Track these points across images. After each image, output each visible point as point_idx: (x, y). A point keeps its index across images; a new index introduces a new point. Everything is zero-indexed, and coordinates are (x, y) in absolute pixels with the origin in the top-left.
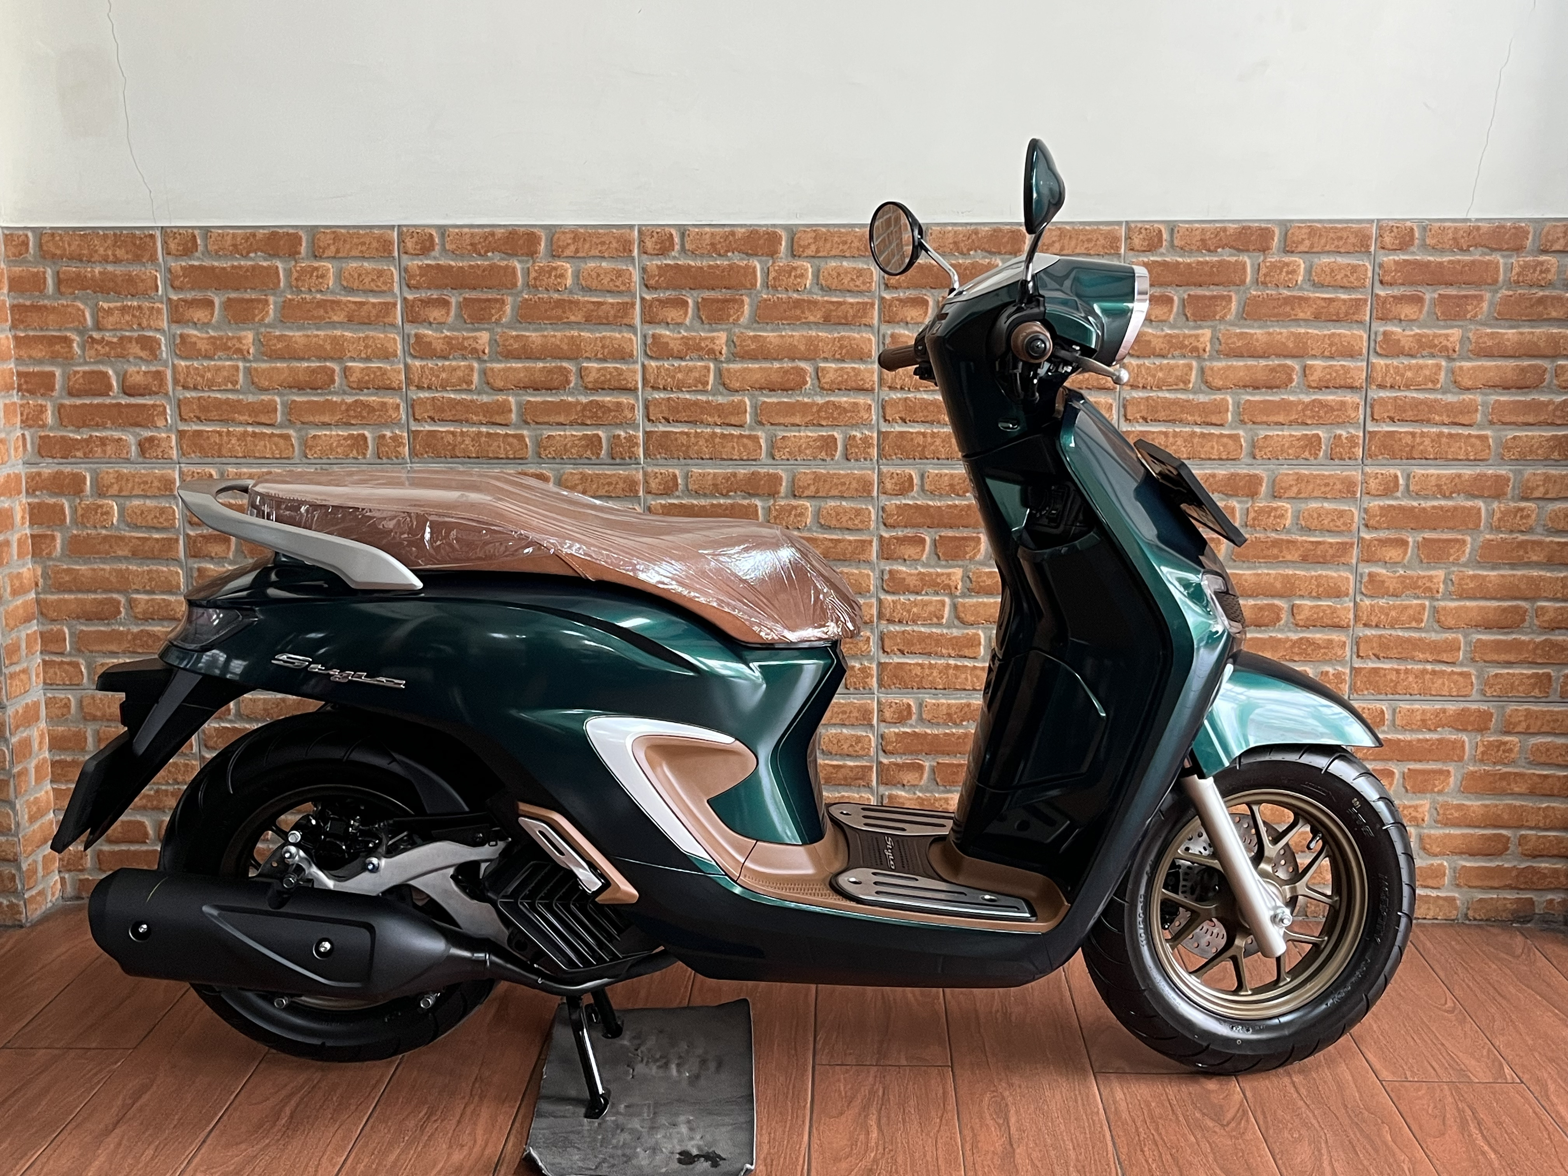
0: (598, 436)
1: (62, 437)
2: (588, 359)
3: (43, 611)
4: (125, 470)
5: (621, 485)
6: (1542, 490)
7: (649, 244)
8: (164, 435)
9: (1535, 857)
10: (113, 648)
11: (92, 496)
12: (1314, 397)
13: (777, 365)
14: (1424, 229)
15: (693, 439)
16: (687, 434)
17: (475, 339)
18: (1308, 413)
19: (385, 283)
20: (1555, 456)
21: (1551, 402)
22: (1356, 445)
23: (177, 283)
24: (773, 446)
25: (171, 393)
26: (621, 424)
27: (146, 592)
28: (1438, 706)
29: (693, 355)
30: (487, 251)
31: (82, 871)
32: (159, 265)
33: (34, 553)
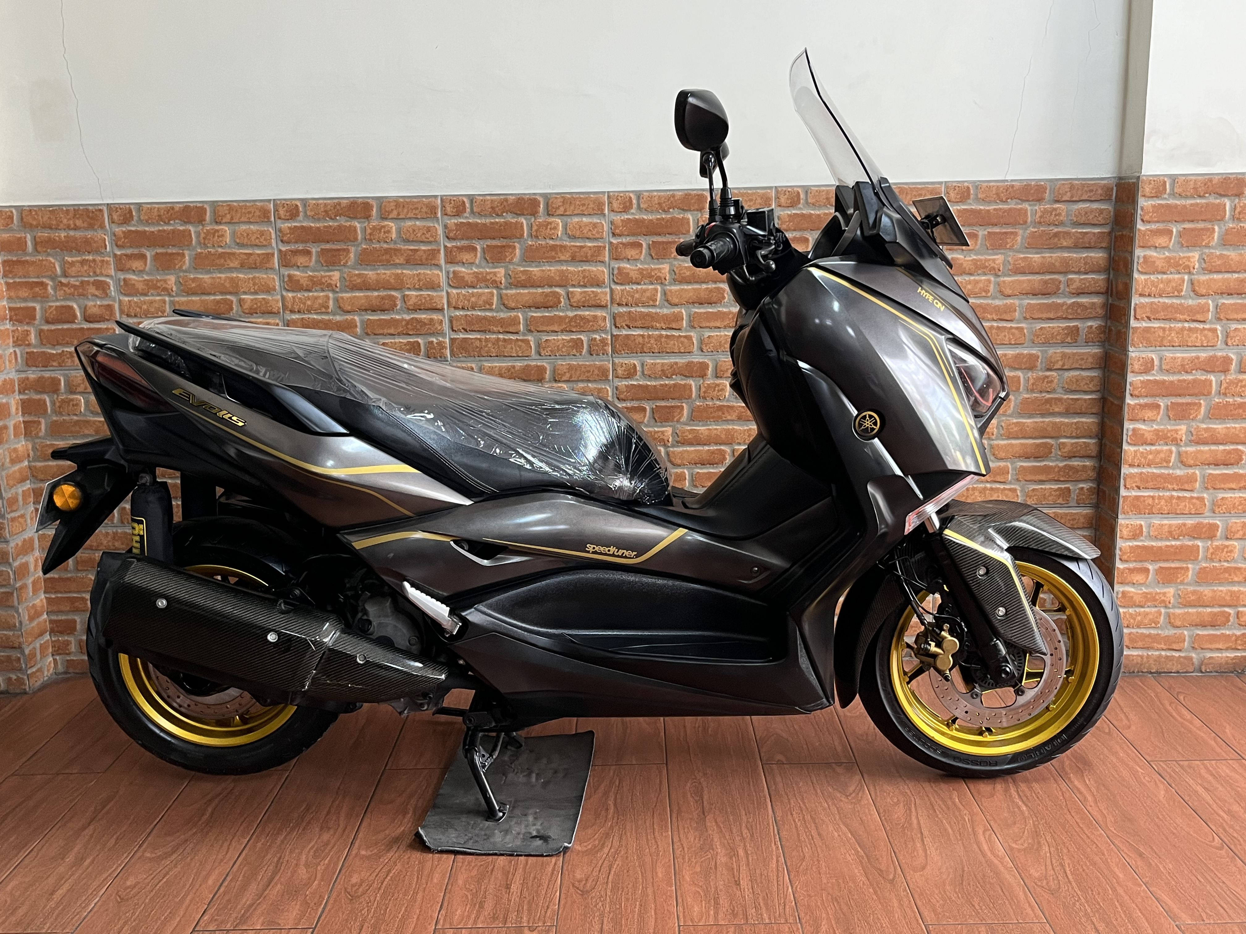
0: (417, 342)
1: (43, 353)
2: (409, 289)
3: (34, 474)
6: (1060, 363)
7: (449, 209)
11: (65, 393)
13: (540, 290)
14: (977, 187)
15: (484, 343)
16: (480, 340)
17: (330, 277)
19: (265, 240)
20: (1069, 339)
21: (1064, 304)
23: (119, 243)
24: (539, 345)
26: (433, 333)
29: (482, 285)
30: (336, 216)
31: (69, 654)
32: (106, 230)
33: (26, 434)
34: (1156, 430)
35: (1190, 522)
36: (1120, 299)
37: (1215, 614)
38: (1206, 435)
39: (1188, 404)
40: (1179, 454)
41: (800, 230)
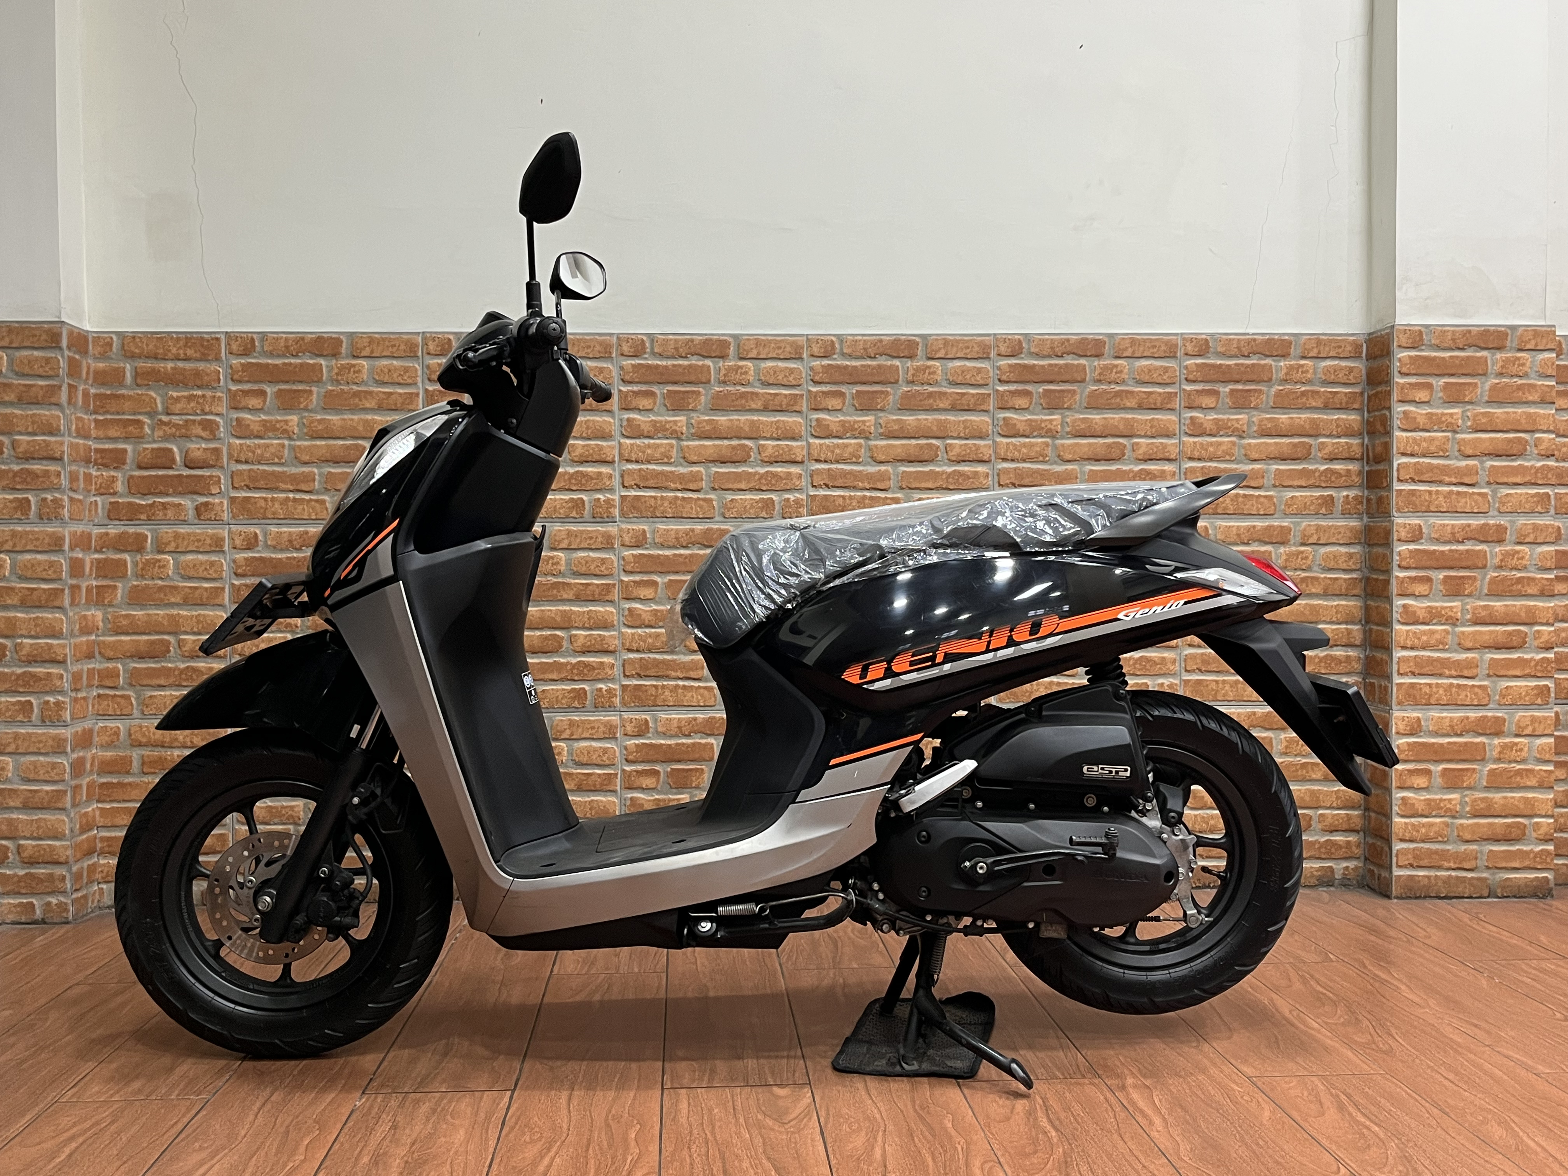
1: (130, 503)
3: (101, 650)
4: (183, 530)
5: (600, 539)
6: (1315, 537)
7: (626, 348)
8: (217, 501)
9: (1331, 832)
10: (162, 682)
11: (152, 552)
12: (1141, 467)
13: (726, 443)
14: (1216, 340)
15: (659, 502)
16: (655, 498)
19: (410, 377)
20: (1323, 511)
21: (1316, 470)
23: (235, 377)
24: (723, 507)
25: (225, 466)
26: (601, 489)
27: (194, 633)
28: (1249, 710)
29: (660, 435)
32: (222, 362)
33: (97, 602)
34: (1428, 607)
35: (1473, 714)
36: (1381, 463)
37: (1509, 826)
38: (1483, 613)
39: (1462, 578)
40: (1456, 635)
41: (1022, 382)
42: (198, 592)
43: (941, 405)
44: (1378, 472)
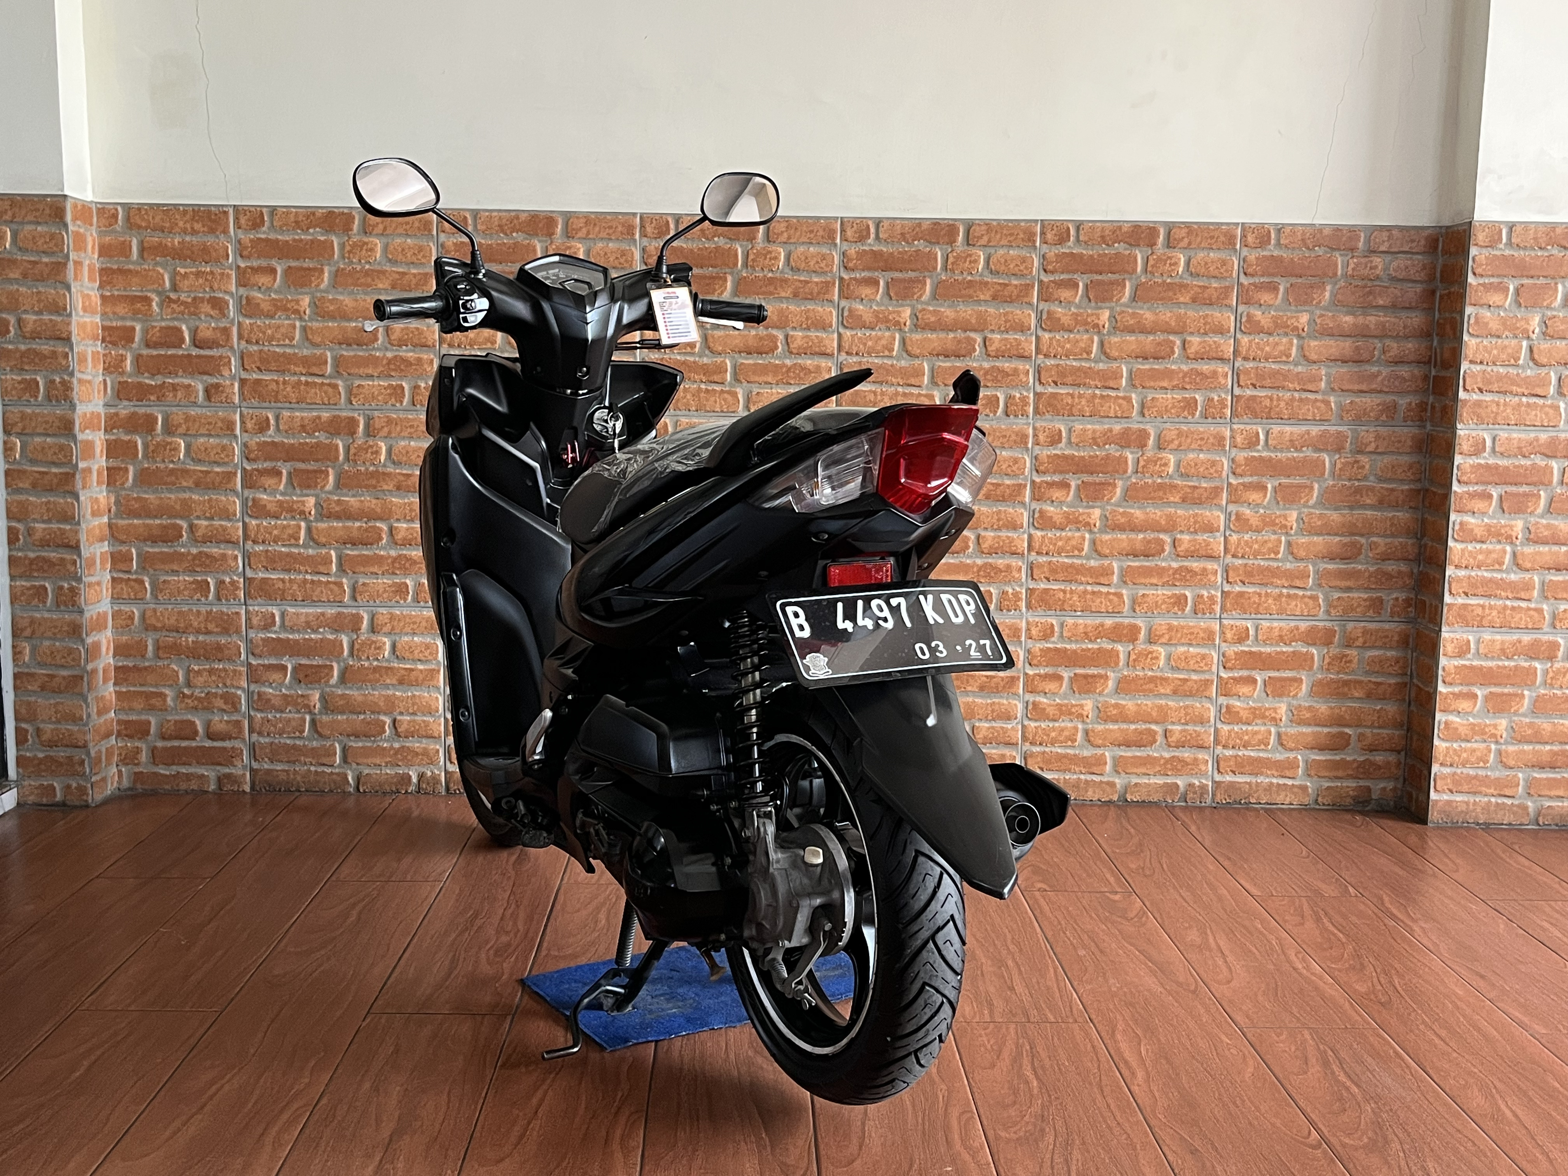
1: (138, 383)
3: (114, 533)
4: (193, 412)
6: (1373, 445)
7: (649, 230)
8: (228, 382)
9: (1371, 751)
10: (175, 568)
11: (162, 434)
12: (1191, 366)
13: (753, 332)
14: (1279, 230)
18: (1187, 379)
19: (424, 257)
20: (1384, 418)
21: (1379, 374)
22: (1225, 406)
23: (245, 253)
24: (748, 399)
25: (236, 347)
27: (207, 519)
28: (1292, 624)
30: (511, 233)
31: (137, 765)
32: (230, 237)
33: (108, 484)
34: (1487, 524)
35: (1526, 638)
36: (1447, 369)
37: (1555, 754)
38: (1546, 533)
39: (1525, 495)
40: (1514, 554)
41: (1068, 272)
42: (211, 475)
43: (982, 297)
44: (1444, 378)
